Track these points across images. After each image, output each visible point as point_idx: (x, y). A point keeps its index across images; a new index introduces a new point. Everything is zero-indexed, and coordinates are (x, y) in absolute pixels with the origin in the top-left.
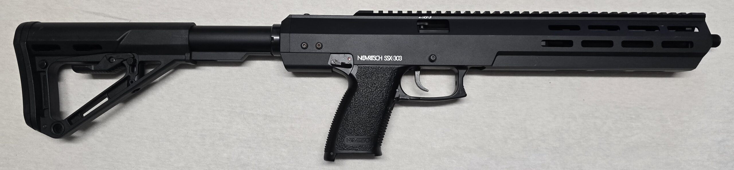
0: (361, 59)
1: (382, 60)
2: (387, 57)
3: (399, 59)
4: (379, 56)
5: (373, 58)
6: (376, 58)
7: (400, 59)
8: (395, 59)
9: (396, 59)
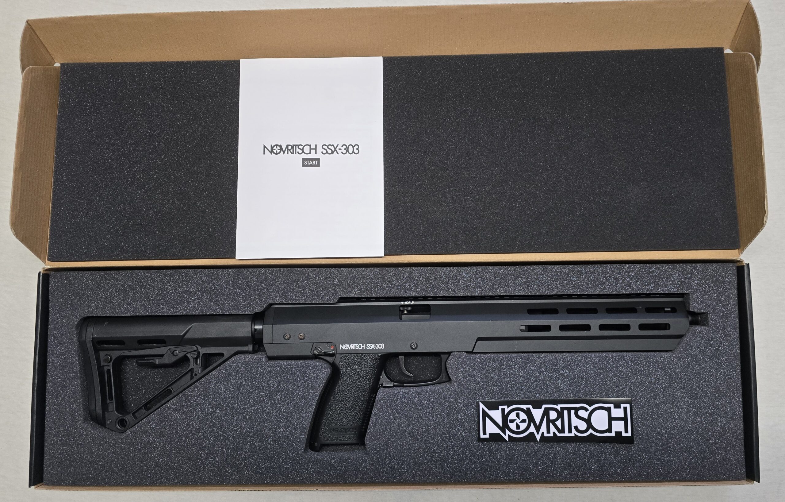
0: (344, 348)
1: (364, 348)
2: (369, 345)
3: (381, 347)
4: (361, 345)
5: (356, 347)
6: (358, 347)
7: (383, 347)
8: (377, 347)
9: (379, 347)
